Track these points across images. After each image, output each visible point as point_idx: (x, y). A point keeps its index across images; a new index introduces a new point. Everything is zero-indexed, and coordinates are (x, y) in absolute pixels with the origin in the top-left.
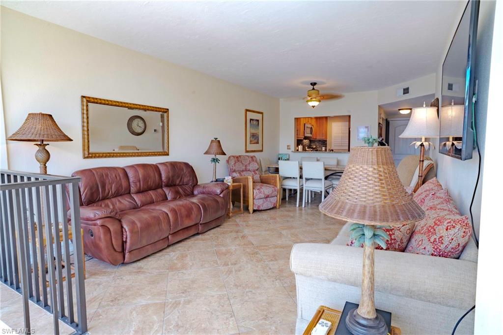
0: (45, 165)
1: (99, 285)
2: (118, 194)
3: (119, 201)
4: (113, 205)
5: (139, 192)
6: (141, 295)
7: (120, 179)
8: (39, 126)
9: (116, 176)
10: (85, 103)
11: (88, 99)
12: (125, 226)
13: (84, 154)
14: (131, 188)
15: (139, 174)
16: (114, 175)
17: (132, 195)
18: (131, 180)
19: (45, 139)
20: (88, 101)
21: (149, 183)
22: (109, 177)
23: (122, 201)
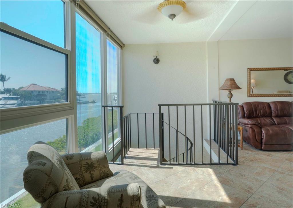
0: (231, 99)
1: (247, 153)
2: (264, 116)
3: (264, 119)
4: (260, 121)
5: (277, 116)
6: (265, 163)
7: (265, 108)
8: (229, 83)
9: (263, 107)
10: (249, 72)
11: (250, 69)
12: (263, 131)
13: (248, 95)
14: (272, 114)
15: (277, 107)
16: (262, 106)
17: (273, 118)
18: (272, 109)
19: (231, 88)
20: (250, 70)
21: (285, 112)
22: (259, 107)
23: (266, 120)
